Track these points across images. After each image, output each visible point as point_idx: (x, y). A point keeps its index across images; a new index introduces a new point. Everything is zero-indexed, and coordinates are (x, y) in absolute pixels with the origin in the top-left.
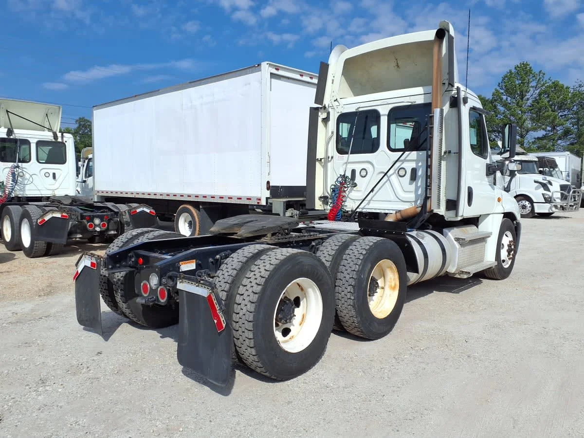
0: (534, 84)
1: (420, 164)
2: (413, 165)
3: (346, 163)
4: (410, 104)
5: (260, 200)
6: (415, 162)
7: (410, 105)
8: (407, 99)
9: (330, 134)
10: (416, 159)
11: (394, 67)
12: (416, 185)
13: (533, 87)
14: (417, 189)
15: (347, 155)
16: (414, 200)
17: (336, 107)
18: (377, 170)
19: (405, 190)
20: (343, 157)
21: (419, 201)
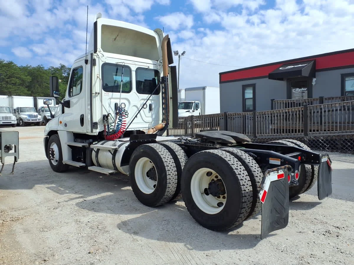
1: (153, 102)
2: (150, 102)
3: (111, 98)
7: (147, 68)
9: (96, 76)
10: (152, 99)
11: (113, 39)
12: (152, 113)
14: (152, 115)
15: (111, 93)
16: (151, 121)
17: (101, 57)
18: (132, 104)
19: (147, 116)
20: (108, 94)
21: (153, 122)
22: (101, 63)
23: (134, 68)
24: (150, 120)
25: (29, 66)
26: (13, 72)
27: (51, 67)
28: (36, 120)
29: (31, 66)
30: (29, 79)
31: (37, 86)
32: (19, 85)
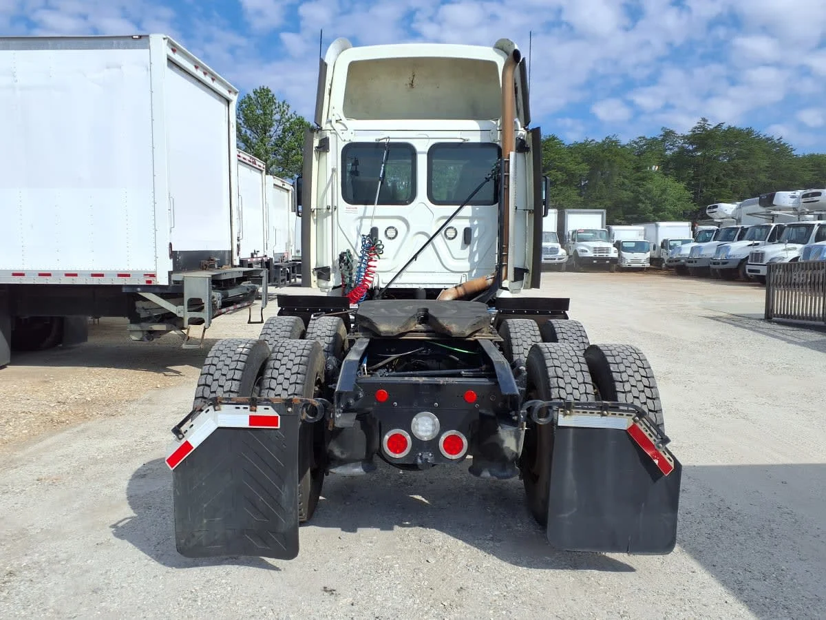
0: (277, 117)
1: (476, 223)
2: (467, 224)
3: (362, 218)
4: (461, 141)
5: (153, 276)
6: (468, 220)
7: (461, 143)
8: (457, 134)
9: (330, 173)
10: (470, 215)
11: (406, 85)
12: (471, 251)
13: (276, 121)
14: (472, 255)
15: (363, 207)
16: (468, 269)
17: (340, 133)
18: (413, 230)
19: (456, 257)
20: (356, 208)
21: (475, 271)
22: (342, 145)
23: (422, 147)
24: (466, 265)
25: (589, 140)
26: (552, 159)
27: (640, 138)
28: (555, 259)
29: (593, 140)
30: (584, 168)
31: (601, 183)
32: (561, 184)
